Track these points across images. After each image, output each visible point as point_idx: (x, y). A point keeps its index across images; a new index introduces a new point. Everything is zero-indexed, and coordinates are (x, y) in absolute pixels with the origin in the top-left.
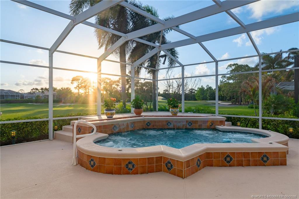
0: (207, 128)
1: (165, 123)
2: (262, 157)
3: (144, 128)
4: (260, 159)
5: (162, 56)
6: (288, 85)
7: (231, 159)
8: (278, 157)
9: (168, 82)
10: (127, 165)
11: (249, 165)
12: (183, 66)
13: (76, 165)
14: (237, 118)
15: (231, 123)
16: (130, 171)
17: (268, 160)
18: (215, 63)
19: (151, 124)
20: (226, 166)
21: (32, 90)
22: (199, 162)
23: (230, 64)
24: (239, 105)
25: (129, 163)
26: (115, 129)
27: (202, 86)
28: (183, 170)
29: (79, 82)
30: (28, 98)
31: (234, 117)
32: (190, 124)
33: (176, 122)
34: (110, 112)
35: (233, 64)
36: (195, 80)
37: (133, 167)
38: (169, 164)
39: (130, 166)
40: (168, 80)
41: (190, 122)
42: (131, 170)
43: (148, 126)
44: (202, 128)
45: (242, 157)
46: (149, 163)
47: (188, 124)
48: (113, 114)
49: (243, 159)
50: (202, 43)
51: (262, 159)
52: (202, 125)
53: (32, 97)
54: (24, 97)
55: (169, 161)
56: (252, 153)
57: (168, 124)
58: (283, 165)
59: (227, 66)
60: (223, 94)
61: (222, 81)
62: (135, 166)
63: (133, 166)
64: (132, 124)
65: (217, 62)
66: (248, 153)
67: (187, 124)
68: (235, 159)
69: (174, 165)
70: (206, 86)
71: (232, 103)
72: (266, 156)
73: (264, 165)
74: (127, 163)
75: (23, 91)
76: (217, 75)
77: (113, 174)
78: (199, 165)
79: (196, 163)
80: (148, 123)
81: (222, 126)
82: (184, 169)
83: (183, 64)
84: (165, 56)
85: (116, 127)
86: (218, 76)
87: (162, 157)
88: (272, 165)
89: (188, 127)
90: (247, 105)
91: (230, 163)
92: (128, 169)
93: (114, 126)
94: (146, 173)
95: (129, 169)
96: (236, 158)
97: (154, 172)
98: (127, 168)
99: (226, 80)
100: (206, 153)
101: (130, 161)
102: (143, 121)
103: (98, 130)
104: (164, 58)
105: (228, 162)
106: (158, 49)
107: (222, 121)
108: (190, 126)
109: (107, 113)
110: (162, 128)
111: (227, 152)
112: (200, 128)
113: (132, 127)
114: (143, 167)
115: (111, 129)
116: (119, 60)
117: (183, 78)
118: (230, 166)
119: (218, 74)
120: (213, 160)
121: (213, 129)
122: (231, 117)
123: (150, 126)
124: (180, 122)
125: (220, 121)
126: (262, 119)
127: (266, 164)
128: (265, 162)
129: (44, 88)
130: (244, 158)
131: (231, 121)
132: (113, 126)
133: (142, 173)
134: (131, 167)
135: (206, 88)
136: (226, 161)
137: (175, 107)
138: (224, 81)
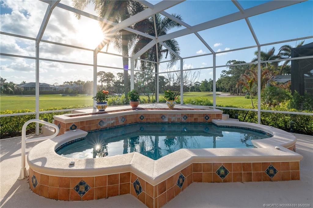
0: (202, 121)
1: (159, 117)
2: (268, 169)
3: (138, 121)
4: (265, 172)
5: (164, 51)
6: (280, 78)
7: (226, 172)
8: (288, 169)
9: (168, 75)
10: (77, 187)
11: (251, 181)
12: (182, 59)
13: (24, 179)
14: (235, 110)
15: (228, 115)
16: (82, 195)
17: (275, 173)
18: (212, 55)
19: (145, 118)
20: (219, 182)
21: (64, 83)
22: (181, 180)
23: (230, 61)
24: (236, 95)
25: (81, 184)
26: (102, 124)
27: (205, 80)
28: (154, 199)
29: (101, 77)
30: (60, 90)
31: (232, 110)
32: (185, 118)
33: (170, 115)
34: (101, 105)
35: (232, 60)
36: (195, 73)
37: (86, 190)
38: (138, 185)
39: (82, 188)
40: (169, 73)
41: (186, 116)
42: (84, 193)
43: (141, 119)
44: (198, 121)
45: (241, 169)
46: (110, 183)
47: (184, 117)
48: (105, 107)
49: (242, 172)
50: (198, 32)
51: (268, 172)
52: (197, 118)
53: (63, 89)
54: (56, 89)
55: (138, 181)
56: (254, 164)
57: (162, 118)
58: (295, 180)
59: (227, 62)
60: (223, 86)
61: (223, 75)
62: (89, 188)
63: (86, 188)
64: (123, 118)
65: (214, 54)
66: (249, 164)
67: (182, 117)
68: (231, 172)
69: (143, 188)
70: (209, 79)
71: (231, 94)
72: (272, 168)
73: (271, 180)
74: (78, 183)
75: (57, 84)
76: (214, 67)
77: (57, 200)
78: (182, 184)
79: (177, 182)
80: (142, 116)
81: (219, 119)
82: (156, 196)
83: (181, 57)
84: (167, 51)
85: (103, 122)
86: (216, 68)
87: (130, 173)
88: (280, 180)
89: (183, 120)
90: (244, 95)
91: (224, 177)
92: (78, 192)
93: (101, 121)
94: (105, 197)
95: (80, 192)
96: (233, 171)
97: (118, 195)
98: (77, 190)
99: (226, 74)
100: (193, 163)
101: (82, 182)
102: (136, 114)
103: (80, 127)
104: (166, 53)
105: (222, 176)
106: (155, 41)
107: (219, 114)
108: (185, 119)
109: (97, 106)
110: (156, 122)
111: (221, 163)
112: (196, 122)
113: (123, 121)
114: (101, 189)
115: (97, 124)
116: (121, 54)
117: (182, 71)
118: (225, 181)
119: (216, 66)
120: (202, 173)
121: (209, 122)
122: (229, 110)
123: (143, 119)
124: (174, 115)
125: (217, 114)
126: (261, 112)
127: (273, 178)
128: (272, 175)
129: (74, 82)
130: (244, 170)
131: (229, 114)
132: (99, 122)
133: (98, 198)
134: (83, 190)
135: (209, 81)
136: (219, 174)
137: (172, 99)
138: (224, 75)
